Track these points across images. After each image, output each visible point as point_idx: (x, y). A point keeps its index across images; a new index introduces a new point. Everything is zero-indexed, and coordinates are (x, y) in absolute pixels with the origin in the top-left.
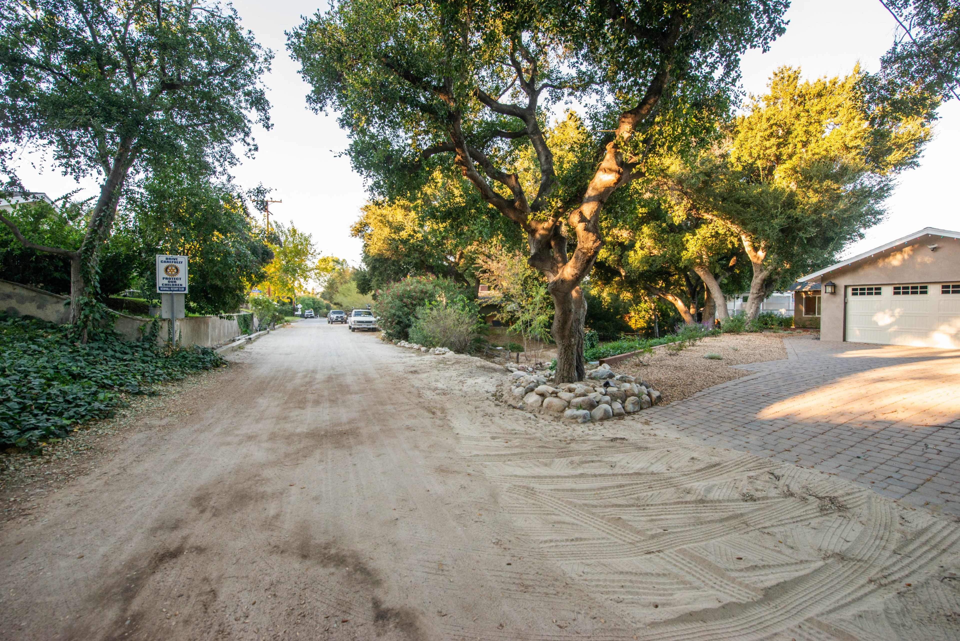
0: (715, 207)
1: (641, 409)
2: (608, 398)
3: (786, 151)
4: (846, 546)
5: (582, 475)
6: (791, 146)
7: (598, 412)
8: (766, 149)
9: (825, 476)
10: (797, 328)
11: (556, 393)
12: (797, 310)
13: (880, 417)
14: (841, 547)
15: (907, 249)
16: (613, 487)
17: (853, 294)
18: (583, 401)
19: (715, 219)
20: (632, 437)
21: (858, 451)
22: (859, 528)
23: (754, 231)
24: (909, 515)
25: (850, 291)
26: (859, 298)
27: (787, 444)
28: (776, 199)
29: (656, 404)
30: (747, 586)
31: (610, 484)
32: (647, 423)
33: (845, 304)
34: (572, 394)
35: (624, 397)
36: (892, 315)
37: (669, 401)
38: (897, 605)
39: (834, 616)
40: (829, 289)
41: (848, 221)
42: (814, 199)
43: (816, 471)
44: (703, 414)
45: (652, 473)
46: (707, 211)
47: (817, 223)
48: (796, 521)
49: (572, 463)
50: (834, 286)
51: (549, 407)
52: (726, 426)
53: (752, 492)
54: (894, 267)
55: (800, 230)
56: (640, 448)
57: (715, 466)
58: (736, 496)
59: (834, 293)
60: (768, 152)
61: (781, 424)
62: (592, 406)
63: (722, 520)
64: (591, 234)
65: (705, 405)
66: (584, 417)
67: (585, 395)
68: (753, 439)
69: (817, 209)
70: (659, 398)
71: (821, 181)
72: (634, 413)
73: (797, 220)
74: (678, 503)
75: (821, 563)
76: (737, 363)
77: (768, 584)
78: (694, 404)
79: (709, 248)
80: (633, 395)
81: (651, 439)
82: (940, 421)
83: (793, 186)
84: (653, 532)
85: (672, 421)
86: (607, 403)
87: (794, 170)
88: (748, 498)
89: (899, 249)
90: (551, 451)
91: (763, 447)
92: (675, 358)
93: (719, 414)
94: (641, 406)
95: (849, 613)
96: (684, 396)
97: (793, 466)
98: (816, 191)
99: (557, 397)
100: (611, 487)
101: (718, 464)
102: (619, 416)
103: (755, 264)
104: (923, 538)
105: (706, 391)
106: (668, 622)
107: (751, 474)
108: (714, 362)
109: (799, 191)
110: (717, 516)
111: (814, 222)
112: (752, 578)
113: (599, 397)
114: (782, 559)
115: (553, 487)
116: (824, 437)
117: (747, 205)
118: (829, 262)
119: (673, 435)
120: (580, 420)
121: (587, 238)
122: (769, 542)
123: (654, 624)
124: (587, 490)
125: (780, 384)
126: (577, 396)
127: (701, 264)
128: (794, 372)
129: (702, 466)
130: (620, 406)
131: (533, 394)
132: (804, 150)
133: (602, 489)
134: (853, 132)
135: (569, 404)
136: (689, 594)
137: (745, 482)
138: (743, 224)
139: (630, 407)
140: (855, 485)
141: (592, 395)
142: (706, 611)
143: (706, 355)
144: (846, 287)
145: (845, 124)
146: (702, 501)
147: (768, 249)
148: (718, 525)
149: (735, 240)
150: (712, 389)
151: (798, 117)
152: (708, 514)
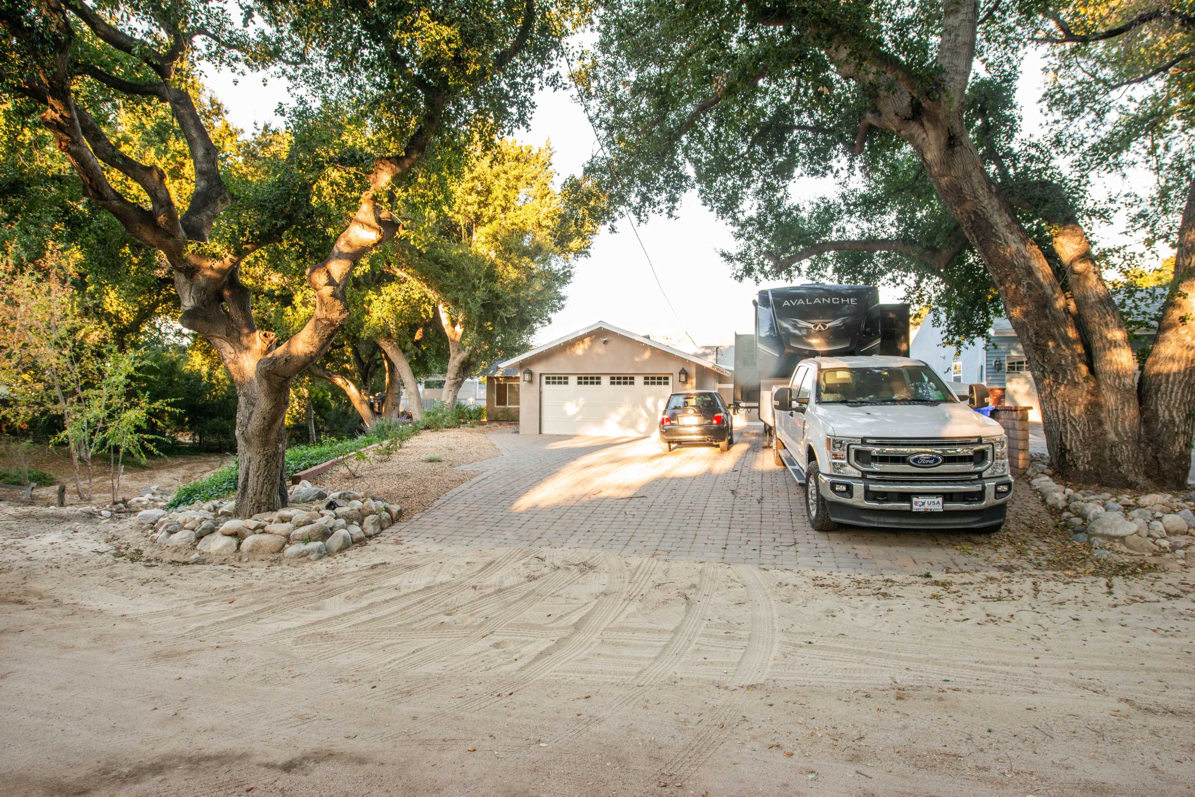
0: (410, 264)
1: (382, 529)
2: (342, 522)
3: (488, 212)
4: (605, 587)
5: (371, 605)
6: (491, 208)
7: (335, 541)
8: (468, 204)
9: (573, 550)
10: (490, 421)
11: (263, 527)
12: (489, 400)
13: (593, 497)
14: (603, 589)
15: (587, 340)
16: (415, 604)
17: (548, 383)
18: (312, 530)
19: (409, 278)
20: (394, 560)
21: (587, 527)
22: (606, 576)
23: (455, 302)
24: (629, 560)
25: (544, 378)
26: (551, 386)
27: (536, 533)
28: (478, 267)
29: (397, 520)
30: (563, 628)
31: (411, 602)
32: (397, 542)
33: (541, 393)
34: (288, 525)
35: (360, 517)
36: (577, 405)
37: (411, 514)
38: (641, 606)
39: (616, 622)
40: (527, 377)
41: (541, 304)
42: (514, 274)
43: (565, 548)
44: (452, 521)
45: (442, 584)
46: (400, 266)
47: (516, 302)
48: (570, 583)
49: (348, 598)
50: (531, 374)
51: (254, 550)
52: (481, 529)
53: (532, 574)
54: (579, 356)
55: (500, 307)
56: (410, 568)
57: (491, 564)
58: (523, 579)
59: (531, 381)
60: (469, 208)
61: (526, 517)
62: (326, 534)
63: (522, 598)
64: (338, 302)
65: (450, 512)
66: (320, 551)
67: (311, 523)
68: (509, 534)
69: (516, 287)
70: (400, 512)
71: (520, 257)
72: (376, 535)
73: (497, 296)
74: (482, 597)
75: (595, 602)
76: (459, 465)
77: (574, 621)
78: (438, 513)
79: (400, 316)
80: (372, 513)
81: (415, 557)
82: (629, 493)
83: (493, 254)
84: (478, 622)
85: (425, 535)
86: (343, 527)
87: (494, 236)
88: (531, 578)
89: (580, 339)
90: (307, 595)
91: (520, 539)
92: (389, 464)
93: (470, 519)
94: (381, 526)
95: (622, 618)
96: (425, 507)
97: (548, 548)
98: (515, 267)
99: (264, 532)
100: (412, 605)
101: (493, 562)
102: (360, 542)
103: (453, 341)
104: (640, 571)
105: (443, 498)
106: (529, 664)
107: (523, 561)
108: (437, 466)
109: (499, 261)
110: (518, 596)
111: (513, 300)
112: (563, 623)
113: (332, 522)
114: (575, 607)
115: (348, 624)
116: (562, 521)
117: (448, 268)
118: (525, 348)
119: (434, 548)
120: (312, 557)
121: (334, 306)
122: (561, 600)
123: (522, 669)
124: (389, 615)
125: (510, 480)
126: (298, 526)
127: (389, 336)
128: (515, 467)
129: (480, 567)
130: (359, 529)
131: (217, 535)
132: (502, 216)
133: (404, 609)
134: (545, 210)
135: (288, 539)
136: (531, 647)
137: (522, 569)
138: (442, 289)
139: (370, 530)
140: (593, 551)
141: (320, 522)
142: (548, 648)
143: (424, 457)
144: (541, 375)
145: (539, 200)
146: (500, 591)
147: (466, 324)
148: (522, 602)
149: (430, 308)
150: (449, 494)
151: (497, 176)
152: (511, 598)
